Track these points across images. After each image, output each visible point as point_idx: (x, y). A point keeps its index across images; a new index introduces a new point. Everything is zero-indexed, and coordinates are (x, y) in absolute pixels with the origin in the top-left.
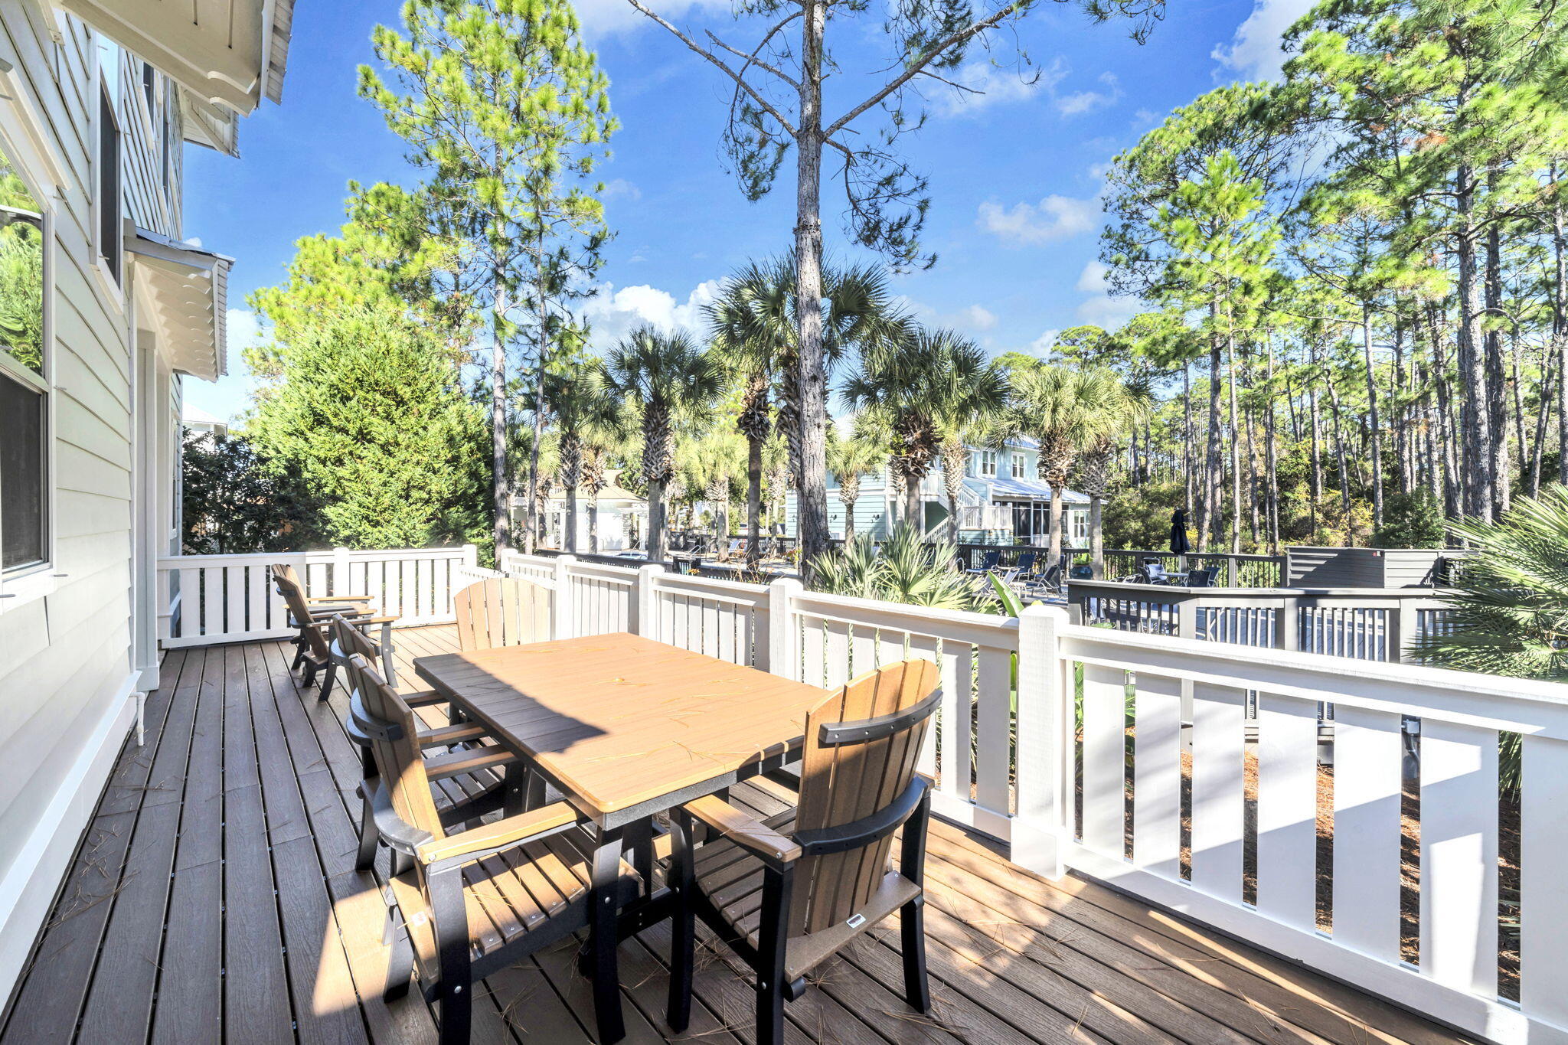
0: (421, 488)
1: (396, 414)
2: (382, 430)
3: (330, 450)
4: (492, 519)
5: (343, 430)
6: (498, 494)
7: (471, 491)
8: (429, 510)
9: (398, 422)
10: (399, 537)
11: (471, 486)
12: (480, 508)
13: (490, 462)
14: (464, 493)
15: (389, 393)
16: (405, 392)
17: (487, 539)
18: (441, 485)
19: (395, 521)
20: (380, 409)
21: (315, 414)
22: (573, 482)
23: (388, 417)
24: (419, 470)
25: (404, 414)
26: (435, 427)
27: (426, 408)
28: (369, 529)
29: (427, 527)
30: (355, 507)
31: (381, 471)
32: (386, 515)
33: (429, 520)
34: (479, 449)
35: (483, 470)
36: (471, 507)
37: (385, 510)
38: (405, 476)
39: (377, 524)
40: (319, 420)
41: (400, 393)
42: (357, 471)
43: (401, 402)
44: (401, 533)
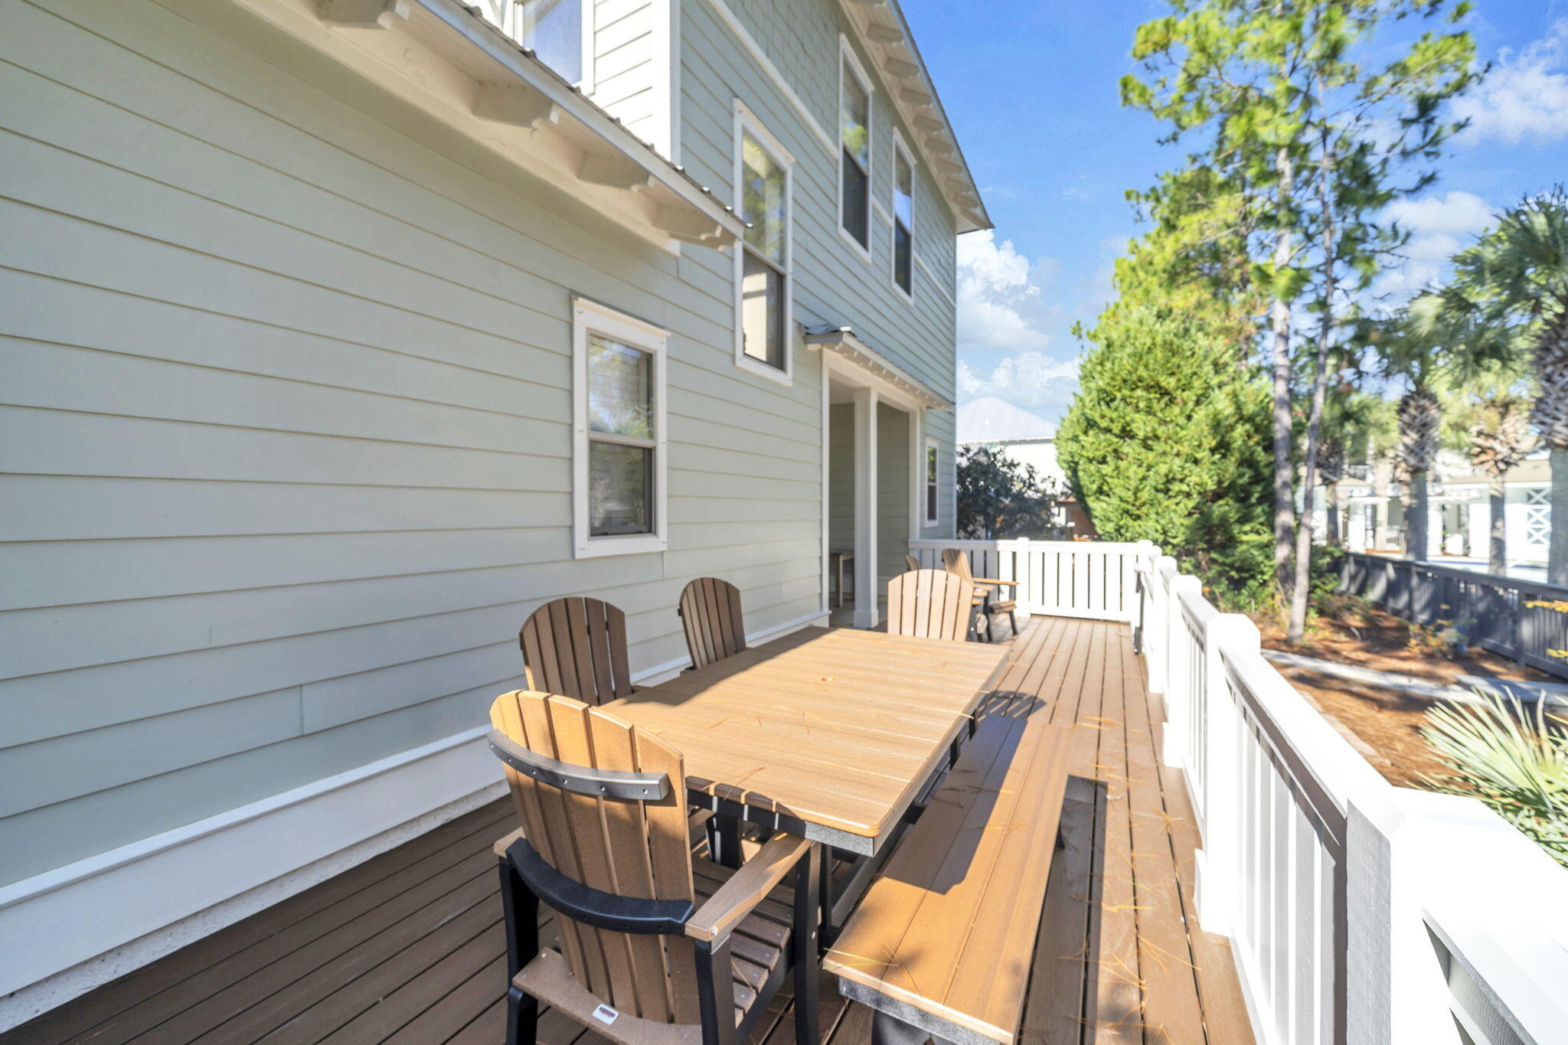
0: (1182, 481)
1: (1157, 406)
2: (1142, 425)
3: (1097, 450)
4: (1271, 515)
5: (1108, 430)
6: (1278, 482)
7: (1241, 481)
8: (1191, 504)
9: (1160, 414)
10: (1157, 531)
11: (1241, 475)
12: (1253, 500)
13: (1269, 446)
14: (1232, 484)
15: (1152, 387)
16: (1170, 383)
17: (1265, 538)
18: (1204, 477)
19: (1153, 516)
20: (1142, 405)
21: (1087, 419)
22: (1422, 460)
23: (1150, 412)
24: (1178, 462)
25: (1167, 405)
26: (1201, 414)
27: (1190, 396)
28: (1130, 522)
29: (1187, 522)
30: (1115, 501)
31: (1140, 466)
32: (1145, 509)
33: (1190, 514)
34: (1257, 431)
35: (1261, 456)
36: (1243, 499)
37: (1144, 504)
38: (1163, 469)
39: (1139, 517)
40: (1091, 424)
41: (1163, 384)
42: (1117, 468)
43: (1164, 392)
44: (1159, 527)
